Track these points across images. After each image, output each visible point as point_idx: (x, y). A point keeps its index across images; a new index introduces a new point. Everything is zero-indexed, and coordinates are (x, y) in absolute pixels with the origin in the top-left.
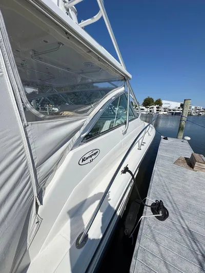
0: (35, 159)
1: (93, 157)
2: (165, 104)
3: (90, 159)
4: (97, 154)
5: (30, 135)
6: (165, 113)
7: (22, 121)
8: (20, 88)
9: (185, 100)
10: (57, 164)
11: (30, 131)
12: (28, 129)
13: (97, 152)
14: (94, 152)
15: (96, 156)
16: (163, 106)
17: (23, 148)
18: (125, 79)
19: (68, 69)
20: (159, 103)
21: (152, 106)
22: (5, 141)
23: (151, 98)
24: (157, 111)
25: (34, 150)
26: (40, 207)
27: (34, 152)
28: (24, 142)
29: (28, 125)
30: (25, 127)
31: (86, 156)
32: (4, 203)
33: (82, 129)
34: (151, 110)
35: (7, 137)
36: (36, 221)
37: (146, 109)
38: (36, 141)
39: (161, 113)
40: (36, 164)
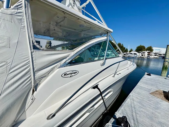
0: (35, 68)
1: (73, 75)
2: (156, 50)
3: (70, 75)
4: (76, 74)
5: (34, 56)
6: (155, 57)
7: (31, 50)
8: (32, 36)
9: (168, 46)
10: (49, 74)
11: (34, 54)
12: (33, 54)
13: (76, 72)
14: (74, 72)
15: (75, 74)
16: (154, 52)
17: (29, 62)
18: (107, 32)
19: (75, 29)
20: (150, 49)
21: (144, 52)
22: (21, 57)
23: (143, 46)
24: (148, 55)
25: (35, 63)
26: (35, 92)
27: (34, 64)
28: (30, 59)
29: (33, 52)
30: (32, 53)
31: (68, 73)
32: (15, 83)
33: (68, 58)
34: (143, 54)
35: (22, 55)
36: (32, 98)
37: (138, 54)
38: (37, 59)
39: (152, 57)
40: (35, 70)
